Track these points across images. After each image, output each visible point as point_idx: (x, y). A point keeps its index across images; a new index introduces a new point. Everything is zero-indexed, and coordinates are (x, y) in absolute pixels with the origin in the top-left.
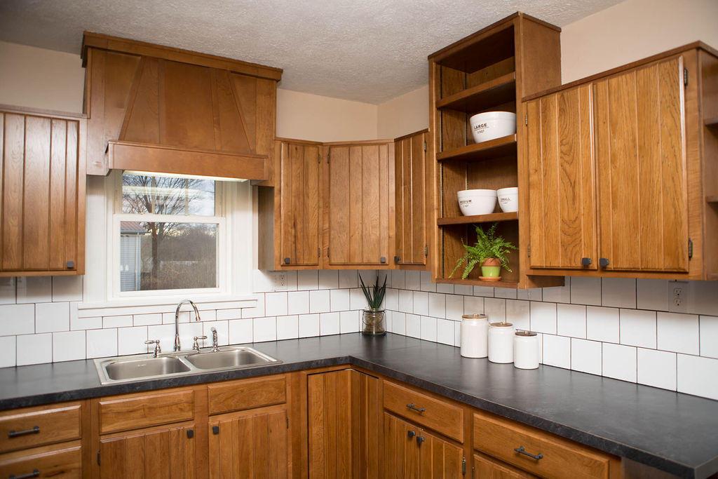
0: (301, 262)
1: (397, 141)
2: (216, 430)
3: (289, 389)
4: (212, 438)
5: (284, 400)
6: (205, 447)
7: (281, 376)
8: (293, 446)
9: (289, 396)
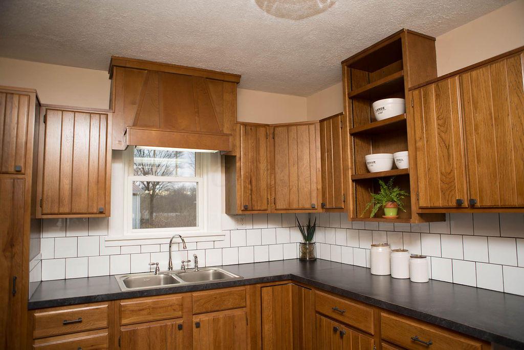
0: (256, 208)
1: (322, 121)
2: (198, 325)
3: (248, 297)
4: (195, 330)
5: (244, 305)
6: (191, 337)
7: (242, 288)
8: (251, 338)
9: (248, 303)
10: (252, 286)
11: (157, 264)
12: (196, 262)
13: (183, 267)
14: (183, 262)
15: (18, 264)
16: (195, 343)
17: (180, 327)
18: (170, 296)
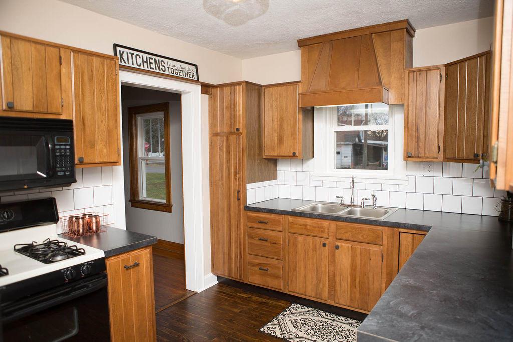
0: (422, 155)
2: (337, 247)
3: (385, 237)
4: (337, 251)
5: (381, 243)
6: (334, 255)
7: (380, 228)
8: (387, 274)
9: (385, 242)
10: (390, 228)
11: (342, 198)
12: (375, 201)
13: (363, 203)
14: (363, 199)
15: (240, 184)
16: (336, 261)
17: (324, 245)
18: (320, 220)
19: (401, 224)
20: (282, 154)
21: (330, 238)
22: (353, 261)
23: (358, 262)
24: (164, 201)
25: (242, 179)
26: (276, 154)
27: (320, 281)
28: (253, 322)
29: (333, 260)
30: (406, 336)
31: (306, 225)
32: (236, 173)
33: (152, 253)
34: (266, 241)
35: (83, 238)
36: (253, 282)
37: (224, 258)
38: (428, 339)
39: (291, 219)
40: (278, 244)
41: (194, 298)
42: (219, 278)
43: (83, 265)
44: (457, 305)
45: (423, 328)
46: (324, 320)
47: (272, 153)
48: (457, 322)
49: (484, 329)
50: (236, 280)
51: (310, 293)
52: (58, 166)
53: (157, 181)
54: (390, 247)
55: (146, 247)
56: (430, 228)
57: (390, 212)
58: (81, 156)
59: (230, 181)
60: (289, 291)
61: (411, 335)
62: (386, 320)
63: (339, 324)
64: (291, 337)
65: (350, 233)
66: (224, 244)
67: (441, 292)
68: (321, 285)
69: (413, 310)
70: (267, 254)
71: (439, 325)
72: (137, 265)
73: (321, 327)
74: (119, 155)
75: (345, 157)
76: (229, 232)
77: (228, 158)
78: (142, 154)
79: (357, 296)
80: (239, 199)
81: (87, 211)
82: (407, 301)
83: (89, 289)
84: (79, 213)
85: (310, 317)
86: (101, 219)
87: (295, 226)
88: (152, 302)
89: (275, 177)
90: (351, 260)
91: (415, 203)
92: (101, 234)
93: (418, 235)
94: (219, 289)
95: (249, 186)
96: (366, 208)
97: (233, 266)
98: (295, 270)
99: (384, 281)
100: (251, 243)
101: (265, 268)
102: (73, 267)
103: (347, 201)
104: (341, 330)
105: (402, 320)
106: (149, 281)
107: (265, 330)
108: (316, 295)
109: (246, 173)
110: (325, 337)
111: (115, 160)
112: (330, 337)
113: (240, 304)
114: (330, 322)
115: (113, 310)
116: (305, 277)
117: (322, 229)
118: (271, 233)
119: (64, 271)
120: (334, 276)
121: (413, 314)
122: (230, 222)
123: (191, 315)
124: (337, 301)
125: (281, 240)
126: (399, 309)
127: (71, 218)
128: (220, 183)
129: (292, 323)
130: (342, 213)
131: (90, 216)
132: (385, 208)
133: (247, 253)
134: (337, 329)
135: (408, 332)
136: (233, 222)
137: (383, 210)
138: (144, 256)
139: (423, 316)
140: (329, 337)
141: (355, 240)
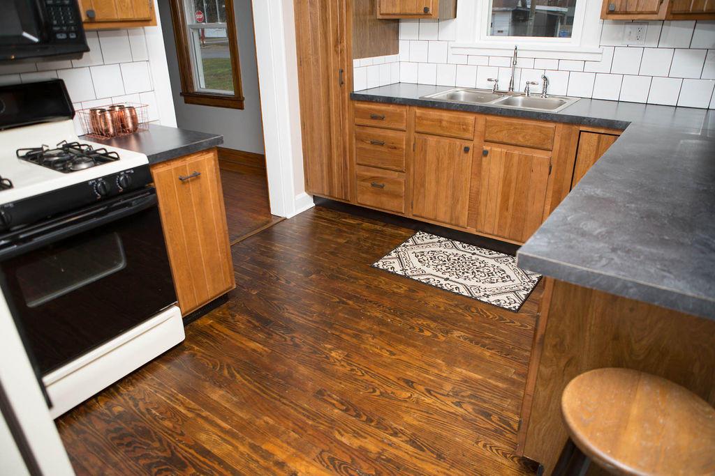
2: (485, 153)
3: (557, 139)
4: (484, 159)
5: (549, 147)
6: (480, 165)
7: (552, 125)
8: (554, 192)
9: (557, 146)
10: (566, 126)
11: (497, 81)
12: (546, 86)
13: (527, 90)
14: (528, 83)
15: (342, 60)
16: (483, 173)
17: (467, 150)
18: (462, 114)
19: (584, 118)
20: (408, 12)
21: (475, 140)
22: (507, 173)
23: (514, 175)
24: (231, 93)
25: (345, 52)
26: (397, 10)
27: (458, 200)
28: (364, 255)
29: (478, 172)
30: (590, 259)
31: (441, 121)
32: (338, 42)
33: (217, 159)
34: (382, 144)
35: (116, 139)
36: (362, 202)
37: (322, 171)
38: (622, 264)
39: (419, 111)
40: (399, 148)
41: (282, 224)
42: (315, 198)
43: (118, 174)
44: (666, 222)
45: (614, 250)
46: (461, 253)
47: (391, 10)
48: (663, 243)
49: (703, 253)
50: (340, 201)
51: (442, 217)
52: (55, 22)
53: (220, 71)
54: (563, 153)
55: (208, 151)
56: (627, 124)
57: (568, 103)
58: (91, 9)
59: (327, 55)
60: (414, 215)
61: (597, 259)
62: (561, 239)
63: (481, 259)
64: (415, 273)
65: (505, 132)
66: (321, 151)
67: (643, 206)
68: (459, 206)
69: (601, 227)
70: (383, 163)
71: (639, 247)
72: (197, 176)
73: (456, 262)
74: (152, 8)
75: (499, 31)
76: (328, 133)
77: (324, 18)
78: (192, 19)
79: (509, 221)
80: (342, 83)
81: (116, 101)
82: (592, 216)
83: (132, 208)
84: (105, 104)
85: (442, 249)
86: (138, 111)
87: (425, 122)
88: (223, 227)
89: (396, 51)
90: (504, 172)
91: (607, 89)
92: (141, 134)
93: (607, 136)
94: (316, 213)
95: (356, 62)
96: (532, 97)
97: (336, 181)
98: (423, 185)
99: (549, 201)
100: (360, 148)
101: (381, 184)
102: (105, 178)
103: (504, 87)
104: (483, 265)
105: (585, 240)
106: (217, 198)
107: (380, 264)
108: (451, 220)
109: (352, 43)
110: (461, 274)
111: (146, 16)
112: (468, 274)
113: (345, 232)
114: (468, 255)
115: (170, 237)
116: (436, 196)
117: (464, 127)
118: (390, 134)
119: (93, 183)
120: (478, 193)
121: (600, 233)
122: (329, 118)
123: (278, 247)
124: (479, 228)
125: (404, 143)
126: (581, 226)
127: (93, 111)
128: (312, 59)
129: (417, 256)
130: (495, 103)
131: (122, 108)
132: (562, 97)
133: (355, 163)
134: (478, 264)
135: (593, 254)
136: (333, 119)
137: (556, 100)
138: (207, 163)
139: (614, 234)
140: (466, 274)
141: (513, 142)
